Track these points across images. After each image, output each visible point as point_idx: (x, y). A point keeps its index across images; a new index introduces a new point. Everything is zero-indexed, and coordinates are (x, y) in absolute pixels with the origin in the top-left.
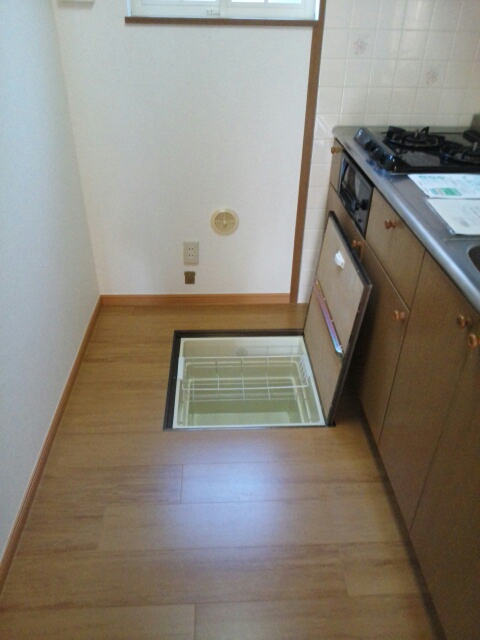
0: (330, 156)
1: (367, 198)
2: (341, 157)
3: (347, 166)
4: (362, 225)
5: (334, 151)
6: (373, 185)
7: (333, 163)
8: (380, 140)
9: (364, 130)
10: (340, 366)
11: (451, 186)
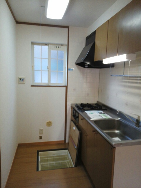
0: (71, 109)
1: (78, 116)
2: (73, 109)
3: (74, 111)
4: (78, 121)
5: (71, 108)
6: (79, 113)
7: (71, 110)
8: (80, 106)
9: (77, 104)
10: (76, 151)
11: (92, 112)
